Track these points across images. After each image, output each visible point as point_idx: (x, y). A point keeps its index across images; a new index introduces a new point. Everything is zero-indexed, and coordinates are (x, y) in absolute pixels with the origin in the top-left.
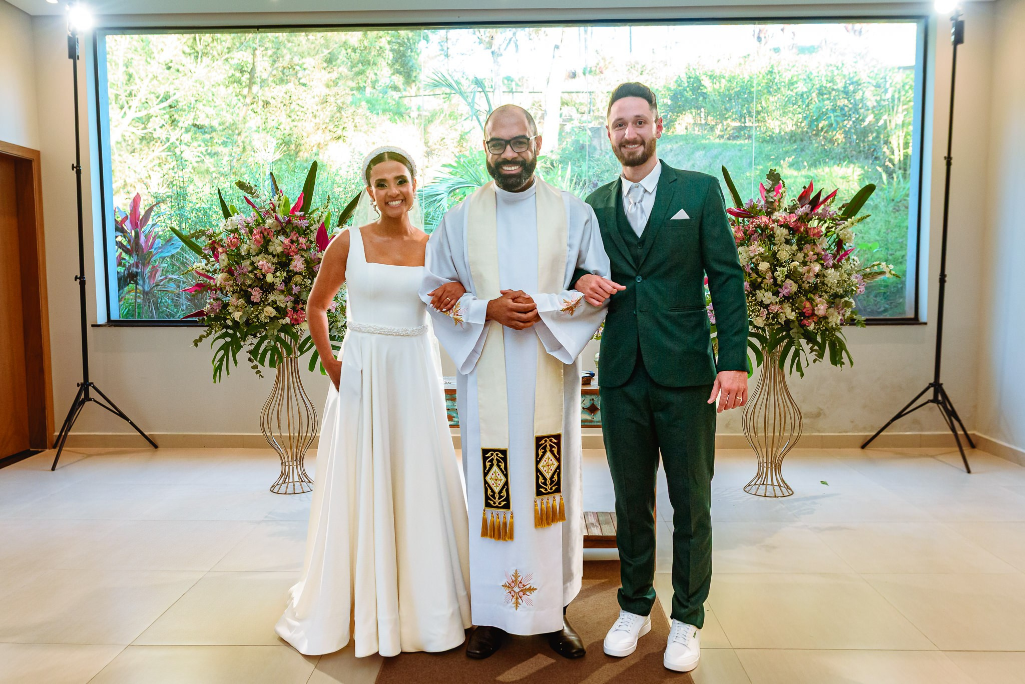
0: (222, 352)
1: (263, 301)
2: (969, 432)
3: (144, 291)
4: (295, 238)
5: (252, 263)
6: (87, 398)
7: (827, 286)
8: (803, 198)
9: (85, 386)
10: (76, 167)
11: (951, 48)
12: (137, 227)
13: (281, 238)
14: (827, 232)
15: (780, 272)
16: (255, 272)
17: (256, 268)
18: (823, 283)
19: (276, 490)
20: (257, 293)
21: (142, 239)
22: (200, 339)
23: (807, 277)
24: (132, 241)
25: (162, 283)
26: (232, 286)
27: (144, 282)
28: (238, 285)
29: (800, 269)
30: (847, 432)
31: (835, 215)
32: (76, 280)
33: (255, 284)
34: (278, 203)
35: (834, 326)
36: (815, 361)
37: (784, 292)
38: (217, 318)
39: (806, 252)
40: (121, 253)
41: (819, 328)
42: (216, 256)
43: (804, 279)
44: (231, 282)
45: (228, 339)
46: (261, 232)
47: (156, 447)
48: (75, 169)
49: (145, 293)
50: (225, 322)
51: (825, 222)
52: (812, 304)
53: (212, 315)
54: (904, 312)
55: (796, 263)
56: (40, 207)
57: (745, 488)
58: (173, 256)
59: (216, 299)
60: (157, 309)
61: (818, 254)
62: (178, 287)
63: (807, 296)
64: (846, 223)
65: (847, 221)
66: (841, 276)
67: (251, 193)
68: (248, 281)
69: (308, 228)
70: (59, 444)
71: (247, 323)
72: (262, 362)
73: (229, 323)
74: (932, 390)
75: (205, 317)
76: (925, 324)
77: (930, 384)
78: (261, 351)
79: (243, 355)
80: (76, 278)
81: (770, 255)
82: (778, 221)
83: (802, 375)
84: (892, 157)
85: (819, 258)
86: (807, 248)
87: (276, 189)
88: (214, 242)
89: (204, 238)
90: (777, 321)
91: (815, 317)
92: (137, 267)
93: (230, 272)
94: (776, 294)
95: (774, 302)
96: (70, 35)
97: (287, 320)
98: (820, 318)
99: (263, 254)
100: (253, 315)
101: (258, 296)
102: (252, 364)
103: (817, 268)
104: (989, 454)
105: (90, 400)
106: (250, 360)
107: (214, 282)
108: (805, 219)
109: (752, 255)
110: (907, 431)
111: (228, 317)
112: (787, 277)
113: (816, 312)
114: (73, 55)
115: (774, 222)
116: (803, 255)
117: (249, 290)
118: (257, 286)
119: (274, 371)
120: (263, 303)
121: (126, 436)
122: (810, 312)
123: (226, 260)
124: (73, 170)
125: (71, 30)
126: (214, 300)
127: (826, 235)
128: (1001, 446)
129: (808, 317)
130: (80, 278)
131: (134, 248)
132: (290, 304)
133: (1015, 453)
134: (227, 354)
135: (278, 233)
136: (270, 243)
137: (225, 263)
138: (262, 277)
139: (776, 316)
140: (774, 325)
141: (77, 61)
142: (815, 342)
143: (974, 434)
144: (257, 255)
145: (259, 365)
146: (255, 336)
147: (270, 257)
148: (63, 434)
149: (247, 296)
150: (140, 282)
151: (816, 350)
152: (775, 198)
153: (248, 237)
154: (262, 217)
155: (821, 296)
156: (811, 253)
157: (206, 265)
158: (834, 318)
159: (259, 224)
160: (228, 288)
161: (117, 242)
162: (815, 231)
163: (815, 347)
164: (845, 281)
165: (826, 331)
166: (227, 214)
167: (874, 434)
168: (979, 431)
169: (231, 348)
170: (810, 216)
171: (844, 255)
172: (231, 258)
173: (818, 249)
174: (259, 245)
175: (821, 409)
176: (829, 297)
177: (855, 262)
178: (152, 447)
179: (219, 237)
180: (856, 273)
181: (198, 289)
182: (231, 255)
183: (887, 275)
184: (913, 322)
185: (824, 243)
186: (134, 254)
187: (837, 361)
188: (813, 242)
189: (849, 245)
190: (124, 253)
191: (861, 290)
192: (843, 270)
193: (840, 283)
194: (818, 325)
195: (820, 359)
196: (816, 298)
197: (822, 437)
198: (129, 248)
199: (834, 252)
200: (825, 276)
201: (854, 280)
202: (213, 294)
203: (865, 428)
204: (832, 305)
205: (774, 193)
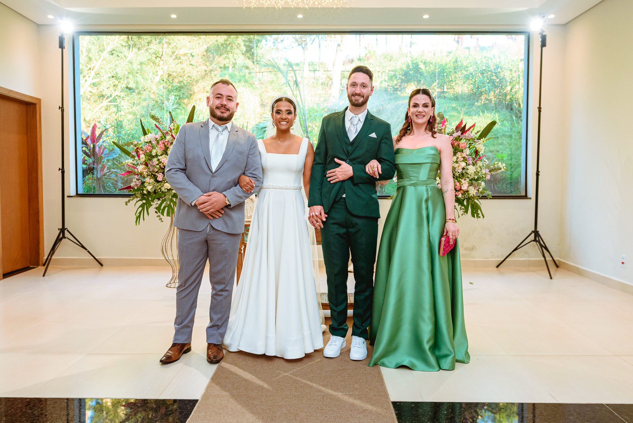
0: (141, 208)
1: (163, 180)
2: (555, 259)
3: (97, 177)
5: (159, 160)
6: (64, 237)
7: (469, 174)
8: (457, 128)
9: (63, 230)
10: (61, 108)
11: (540, 49)
12: (94, 142)
16: (160, 164)
17: (161, 162)
18: (467, 173)
19: (169, 286)
20: (160, 176)
21: (97, 149)
22: (129, 201)
23: (458, 169)
24: (91, 150)
25: (108, 174)
26: (147, 172)
27: (97, 173)
28: (150, 172)
30: (488, 258)
31: (474, 137)
32: (59, 170)
33: (160, 171)
34: (173, 127)
35: (472, 196)
36: (462, 215)
38: (138, 189)
40: (84, 157)
41: (465, 197)
42: (139, 156)
43: (456, 171)
44: (147, 170)
45: (144, 201)
46: (164, 143)
47: (102, 265)
48: (61, 109)
49: (98, 179)
50: (143, 192)
51: (469, 140)
52: (460, 184)
53: (136, 188)
54: (520, 193)
56: (40, 130)
58: (113, 159)
59: (138, 180)
60: (104, 188)
61: (464, 158)
62: (117, 176)
63: (457, 180)
64: (480, 141)
66: (476, 169)
67: (158, 122)
68: (155, 169)
70: (47, 263)
71: (155, 192)
72: (163, 214)
73: (145, 192)
74: (533, 234)
75: (132, 189)
76: (530, 198)
77: (532, 231)
78: (162, 208)
79: (152, 210)
80: (60, 169)
84: (520, 109)
85: (465, 159)
86: (459, 155)
87: (172, 120)
88: (138, 148)
89: (132, 146)
91: (462, 191)
92: (94, 164)
93: (146, 164)
96: (60, 36)
98: (465, 192)
99: (164, 155)
100: (158, 188)
101: (161, 177)
102: (156, 215)
103: (463, 164)
104: (565, 270)
105: (65, 238)
106: (156, 212)
107: (137, 170)
108: (458, 139)
110: (521, 258)
111: (144, 189)
113: (462, 188)
114: (61, 46)
116: (456, 158)
117: (156, 174)
118: (161, 172)
119: (169, 218)
120: (164, 181)
121: (85, 259)
122: (459, 188)
123: (144, 158)
124: (59, 109)
125: (61, 32)
126: (137, 179)
127: (469, 147)
128: (571, 266)
129: (458, 191)
130: (61, 170)
131: (92, 153)
133: (577, 269)
134: (143, 209)
136: (169, 149)
137: (144, 160)
138: (163, 167)
141: (64, 50)
142: (463, 205)
143: (558, 260)
144: (161, 155)
145: (161, 216)
146: (159, 199)
148: (50, 257)
149: (155, 177)
150: (95, 173)
151: (463, 209)
152: (442, 127)
153: (156, 145)
154: (164, 135)
155: (465, 180)
156: (461, 157)
157: (133, 161)
158: (473, 191)
159: (162, 139)
160: (145, 173)
161: (83, 150)
162: (463, 145)
163: (463, 207)
164: (478, 172)
165: (469, 199)
166: (145, 133)
167: (503, 259)
168: (560, 258)
169: (146, 206)
170: (461, 137)
171: (479, 158)
172: (147, 157)
173: (464, 155)
174: (162, 150)
175: (474, 246)
176: (470, 180)
177: (486, 163)
178: (100, 265)
179: (141, 146)
180: (486, 168)
181: (128, 174)
182: (147, 155)
183: (503, 170)
184: (524, 197)
185: (467, 152)
186: (92, 157)
187: (475, 215)
188: (462, 151)
189: (481, 153)
190: (87, 157)
191: (488, 177)
192: (478, 166)
193: (476, 173)
194: (464, 195)
195: (466, 214)
196: (463, 181)
197: (475, 261)
198: (89, 154)
199: (474, 157)
200: (467, 169)
201: (484, 172)
202: (136, 177)
203: (498, 257)
204: (471, 184)
205: (441, 125)
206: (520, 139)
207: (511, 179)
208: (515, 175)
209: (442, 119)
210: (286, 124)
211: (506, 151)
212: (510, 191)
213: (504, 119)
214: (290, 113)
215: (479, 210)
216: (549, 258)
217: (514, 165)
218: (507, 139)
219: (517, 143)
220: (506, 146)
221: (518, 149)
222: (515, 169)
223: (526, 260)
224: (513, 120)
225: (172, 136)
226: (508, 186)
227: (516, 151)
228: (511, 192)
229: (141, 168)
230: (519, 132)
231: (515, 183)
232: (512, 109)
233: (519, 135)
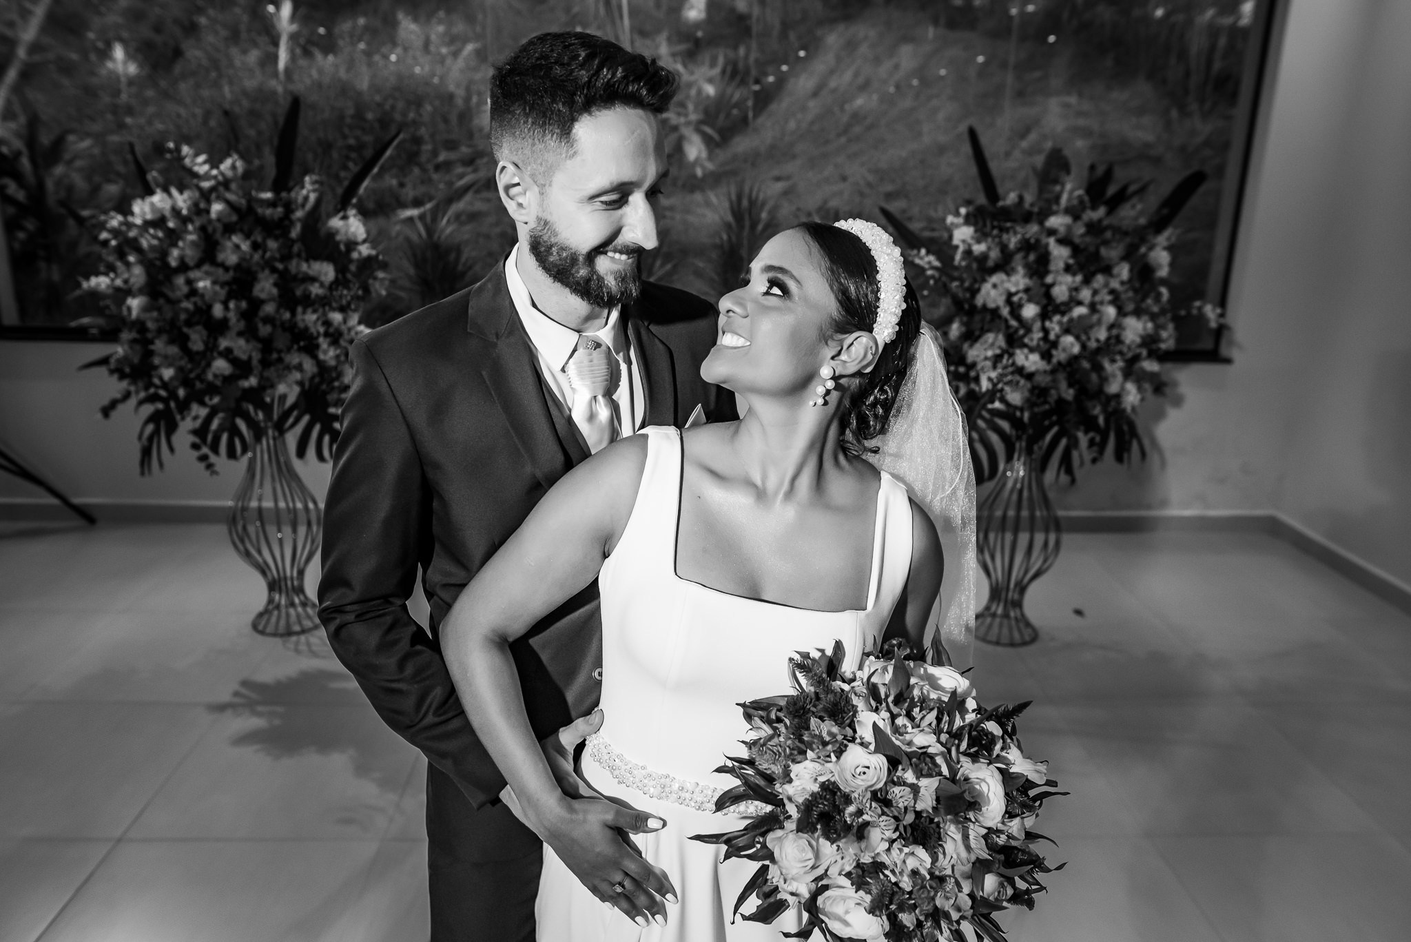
0: (150, 428)
4: (259, 239)
5: (189, 282)
7: (1124, 343)
13: (237, 239)
14: (1131, 253)
16: (194, 299)
18: (1118, 340)
20: (198, 336)
22: (113, 404)
23: (1097, 330)
26: (157, 320)
28: (166, 320)
33: (195, 320)
35: (1129, 408)
36: (1094, 460)
37: (1059, 354)
38: (136, 375)
39: (1096, 287)
43: (1091, 335)
44: (155, 313)
45: (160, 406)
46: (202, 228)
47: (91, 521)
50: (152, 379)
51: (1129, 236)
52: (1099, 373)
53: (128, 369)
55: (1082, 309)
63: (1093, 363)
64: (1158, 236)
65: (1160, 232)
68: (182, 314)
72: (215, 449)
73: (157, 382)
78: (212, 431)
79: (183, 436)
82: (1055, 232)
83: (1073, 480)
85: (1115, 298)
93: (153, 295)
94: (1046, 356)
97: (253, 381)
98: (1110, 397)
99: (206, 267)
100: (194, 372)
101: (201, 341)
102: (196, 454)
103: (1111, 314)
106: (195, 445)
107: (127, 310)
108: (1096, 230)
109: (1013, 290)
111: (153, 372)
112: (1066, 330)
113: (1105, 389)
115: (1049, 233)
116: (1091, 292)
117: (185, 329)
118: (197, 324)
120: (211, 349)
122: (1096, 387)
123: (144, 275)
127: (1128, 258)
132: (256, 356)
134: (157, 432)
135: (231, 229)
138: (205, 308)
139: (1044, 392)
140: (1039, 406)
142: (1095, 430)
144: (198, 265)
145: (210, 454)
146: (202, 404)
147: (220, 271)
149: (181, 341)
151: (1096, 443)
153: (179, 234)
155: (1114, 361)
156: (1104, 288)
158: (1132, 397)
159: (197, 213)
160: (150, 323)
163: (1095, 437)
166: (146, 191)
169: (164, 422)
170: (1104, 224)
172: (151, 272)
173: (1114, 283)
174: (199, 249)
176: (1126, 361)
178: (85, 522)
179: (132, 235)
185: (1123, 272)
188: (1107, 271)
189: (1159, 274)
192: (1148, 316)
193: (1144, 338)
194: (1106, 407)
196: (1107, 365)
199: (1139, 285)
200: (1122, 328)
201: (1162, 331)
215: (1134, 440)
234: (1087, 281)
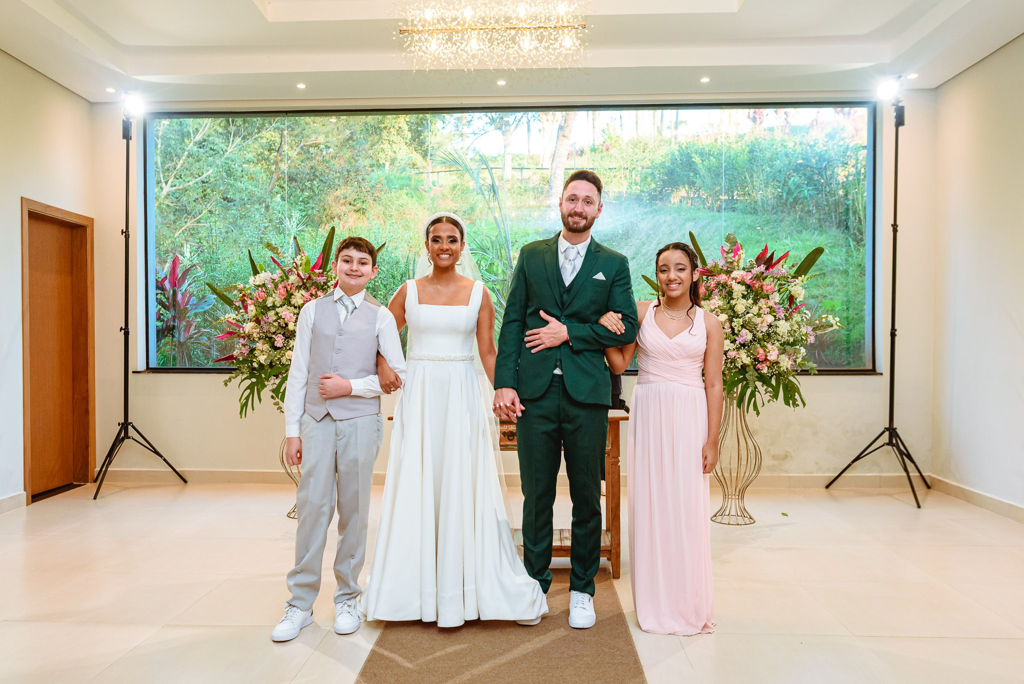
0: (248, 391)
1: (284, 346)
2: (924, 474)
3: (179, 342)
4: (314, 293)
5: (277, 314)
6: (127, 436)
7: (779, 335)
8: (759, 260)
9: (125, 425)
10: (125, 232)
11: (894, 129)
12: (175, 286)
13: (303, 292)
14: (780, 288)
15: (737, 323)
16: (279, 321)
17: (280, 318)
18: (776, 333)
19: (292, 516)
20: (279, 339)
21: (179, 297)
22: (230, 379)
23: (761, 327)
24: (170, 298)
25: (195, 336)
26: (259, 333)
27: (180, 334)
28: (264, 332)
29: (753, 320)
30: (811, 473)
31: (786, 274)
32: (121, 331)
33: (279, 332)
34: (300, 262)
35: (785, 370)
36: (769, 401)
37: (740, 340)
38: (245, 361)
39: (760, 305)
40: (160, 310)
41: (772, 372)
42: (246, 308)
43: (758, 329)
44: (258, 330)
45: (254, 380)
46: (285, 287)
47: (185, 482)
48: (124, 234)
49: (181, 344)
50: (252, 365)
51: (779, 280)
52: (765, 351)
53: (241, 359)
54: (864, 365)
55: (750, 315)
56: (91, 267)
57: (712, 518)
58: (205, 312)
59: (244, 345)
60: (190, 359)
61: (771, 308)
62: (209, 339)
63: (761, 344)
64: (797, 280)
65: (798, 279)
66: (792, 326)
67: (277, 253)
68: (272, 328)
69: (325, 283)
71: (271, 365)
73: (255, 365)
74: (887, 433)
75: (234, 361)
76: (881, 374)
77: (885, 428)
79: (266, 393)
80: (121, 329)
81: (728, 308)
82: (736, 279)
83: (758, 414)
84: (861, 227)
85: (772, 310)
86: (762, 303)
87: (298, 250)
88: (244, 295)
89: (235, 292)
90: (734, 365)
91: (768, 363)
92: (174, 321)
93: (258, 321)
94: (733, 342)
95: (732, 349)
96: (125, 119)
98: (773, 363)
99: (286, 306)
100: (276, 358)
101: (281, 341)
102: (273, 401)
104: (942, 494)
105: (129, 438)
106: (272, 397)
107: (243, 330)
108: (760, 277)
109: (713, 308)
110: (868, 473)
111: (255, 360)
112: (743, 326)
113: (768, 358)
114: (127, 136)
115: (733, 279)
116: (758, 308)
117: (273, 336)
118: (280, 333)
120: (285, 348)
121: (159, 472)
122: (763, 357)
123: (254, 311)
124: (122, 234)
125: (126, 114)
126: (242, 345)
127: (779, 291)
128: (952, 485)
129: (762, 362)
130: (124, 329)
131: (170, 304)
133: (963, 491)
134: (252, 392)
135: (299, 288)
136: (293, 296)
137: (253, 313)
138: (284, 325)
139: (733, 361)
140: (732, 369)
141: (130, 141)
142: (769, 384)
143: (929, 476)
144: (281, 306)
145: (280, 402)
146: (277, 377)
147: (293, 308)
148: (104, 469)
149: (271, 342)
150: (176, 335)
151: (770, 392)
152: (733, 259)
153: (273, 291)
154: (286, 274)
155: (773, 344)
156: (765, 306)
157: (237, 315)
158: (786, 363)
159: (283, 281)
160: (255, 335)
161: (157, 298)
162: (769, 287)
163: (770, 389)
164: (795, 331)
165: (779, 375)
166: (256, 272)
167: (836, 475)
168: (933, 473)
169: (256, 387)
170: (764, 275)
171: (796, 309)
172: (258, 309)
173: (771, 303)
174: (283, 298)
175: (788, 452)
176: (781, 344)
177: (806, 316)
178: (182, 482)
179: (249, 291)
180: (807, 325)
181: (229, 336)
182: (259, 306)
183: (835, 327)
184: (871, 373)
185: (776, 298)
186: (172, 310)
187: (791, 402)
188: (767, 297)
189: (799, 300)
190: (163, 309)
191: (811, 339)
192: (794, 322)
193: (791, 333)
194: (772, 369)
195: (775, 400)
196: (769, 346)
197: (789, 477)
198: (167, 304)
199: (787, 306)
200: (777, 327)
201: (804, 330)
202: (242, 341)
203: (828, 470)
204: (783, 352)
205: (733, 254)
206: (861, 277)
207: (848, 342)
208: (854, 335)
209: (733, 246)
210: (449, 258)
211: (839, 295)
212: (846, 362)
213: (835, 243)
214: (453, 240)
215: (796, 394)
216: (914, 474)
217: (852, 319)
218: (840, 277)
219: (857, 282)
220: (839, 288)
221: (858, 293)
222: (854, 326)
223: (876, 477)
224: (850, 246)
225: (299, 275)
226: (844, 354)
227: (855, 296)
228: (849, 364)
229: (249, 327)
230: (860, 265)
231: (854, 347)
232: (847, 228)
233: (860, 269)
234: (756, 302)
